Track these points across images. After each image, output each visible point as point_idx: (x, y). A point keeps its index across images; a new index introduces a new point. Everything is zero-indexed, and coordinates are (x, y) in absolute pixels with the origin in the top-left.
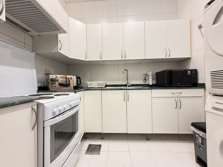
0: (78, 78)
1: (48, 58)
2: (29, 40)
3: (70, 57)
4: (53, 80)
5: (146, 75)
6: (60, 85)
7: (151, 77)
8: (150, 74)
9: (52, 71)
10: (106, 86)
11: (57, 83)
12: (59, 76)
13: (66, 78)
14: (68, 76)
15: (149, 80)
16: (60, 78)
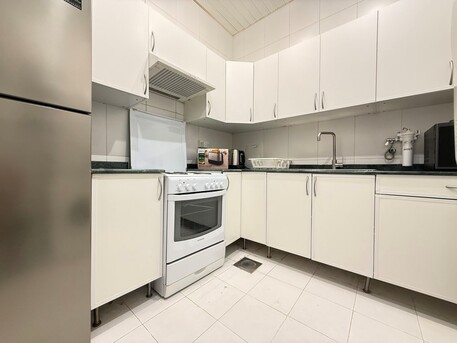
0: (240, 152)
1: (203, 127)
2: (180, 108)
3: (227, 122)
4: (202, 156)
5: (392, 142)
6: (210, 161)
7: (407, 146)
8: (406, 137)
9: (205, 144)
10: (291, 167)
11: (206, 160)
12: (209, 150)
13: (219, 153)
14: (221, 150)
15: (401, 154)
16: (211, 153)
